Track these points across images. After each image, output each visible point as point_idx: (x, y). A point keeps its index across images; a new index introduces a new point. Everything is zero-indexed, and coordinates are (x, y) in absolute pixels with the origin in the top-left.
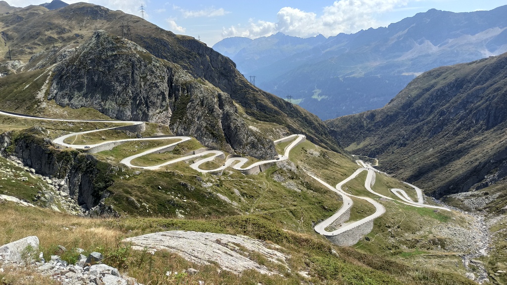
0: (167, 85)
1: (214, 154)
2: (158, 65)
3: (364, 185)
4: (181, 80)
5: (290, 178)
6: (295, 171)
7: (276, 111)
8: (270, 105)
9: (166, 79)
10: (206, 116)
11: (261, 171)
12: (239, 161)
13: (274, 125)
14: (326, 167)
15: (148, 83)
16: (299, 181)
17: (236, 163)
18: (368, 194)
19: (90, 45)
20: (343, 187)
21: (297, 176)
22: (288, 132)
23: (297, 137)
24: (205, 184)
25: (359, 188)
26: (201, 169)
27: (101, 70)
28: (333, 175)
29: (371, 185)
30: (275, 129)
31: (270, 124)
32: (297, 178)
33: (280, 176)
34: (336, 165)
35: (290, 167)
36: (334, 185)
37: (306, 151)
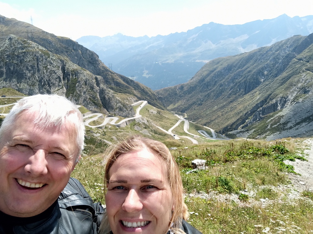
0: (61, 72)
1: (96, 116)
2: (54, 58)
3: (183, 130)
4: (71, 69)
5: (144, 128)
6: (147, 124)
7: (126, 86)
8: (122, 82)
9: (61, 68)
10: (89, 91)
11: (127, 124)
12: (113, 119)
13: (128, 95)
14: (161, 120)
15: (49, 71)
16: (150, 130)
17: (111, 121)
18: (186, 134)
19: (6, 45)
20: (172, 131)
21: (148, 127)
22: (137, 99)
23: (142, 102)
24: (96, 134)
25: (181, 131)
26: (90, 125)
27: (15, 62)
28: (166, 125)
29: (187, 129)
30: (129, 98)
31: (125, 95)
32: (149, 127)
33: (138, 127)
34: (167, 119)
35: (143, 121)
36: (167, 130)
37: (149, 111)
